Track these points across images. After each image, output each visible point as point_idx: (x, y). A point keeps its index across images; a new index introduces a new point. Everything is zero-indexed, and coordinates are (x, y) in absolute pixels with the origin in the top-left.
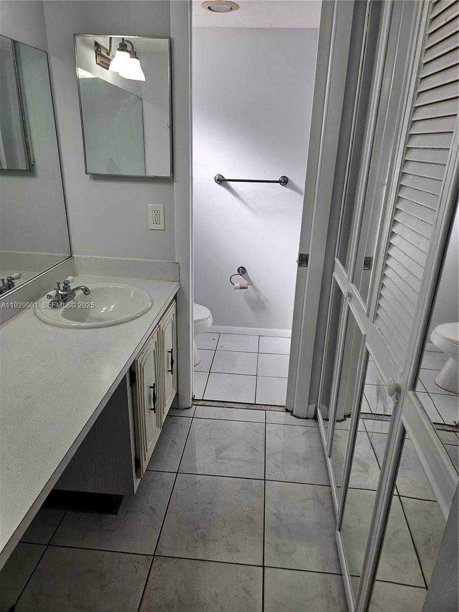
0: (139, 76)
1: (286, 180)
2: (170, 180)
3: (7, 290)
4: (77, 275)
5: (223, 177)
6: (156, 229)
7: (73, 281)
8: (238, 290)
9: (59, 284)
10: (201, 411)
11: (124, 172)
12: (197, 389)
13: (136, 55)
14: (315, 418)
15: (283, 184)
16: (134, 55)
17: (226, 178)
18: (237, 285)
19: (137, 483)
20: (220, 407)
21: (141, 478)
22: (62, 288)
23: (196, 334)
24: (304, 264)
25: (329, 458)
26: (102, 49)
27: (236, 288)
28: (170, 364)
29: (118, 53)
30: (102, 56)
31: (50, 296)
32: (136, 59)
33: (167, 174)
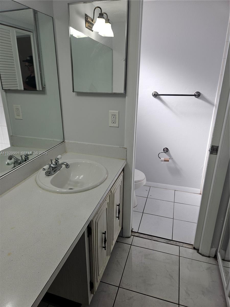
0: (110, 34)
1: (199, 94)
2: (124, 95)
3: (23, 162)
4: (66, 153)
5: (157, 93)
6: (114, 126)
7: (61, 158)
8: (163, 162)
9: (51, 160)
10: (137, 241)
11: (99, 91)
12: (134, 225)
13: (109, 21)
14: (215, 257)
15: (197, 97)
16: (108, 21)
17: (159, 93)
18: (163, 159)
19: (90, 297)
20: (148, 239)
21: (94, 294)
22: (54, 163)
23: (136, 188)
24: (214, 152)
25: (228, 298)
26: (88, 17)
27: (162, 161)
28: (118, 213)
29: (98, 19)
30: (89, 22)
31: (45, 169)
32: (109, 23)
33: (122, 91)
